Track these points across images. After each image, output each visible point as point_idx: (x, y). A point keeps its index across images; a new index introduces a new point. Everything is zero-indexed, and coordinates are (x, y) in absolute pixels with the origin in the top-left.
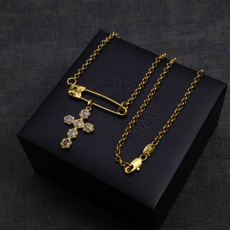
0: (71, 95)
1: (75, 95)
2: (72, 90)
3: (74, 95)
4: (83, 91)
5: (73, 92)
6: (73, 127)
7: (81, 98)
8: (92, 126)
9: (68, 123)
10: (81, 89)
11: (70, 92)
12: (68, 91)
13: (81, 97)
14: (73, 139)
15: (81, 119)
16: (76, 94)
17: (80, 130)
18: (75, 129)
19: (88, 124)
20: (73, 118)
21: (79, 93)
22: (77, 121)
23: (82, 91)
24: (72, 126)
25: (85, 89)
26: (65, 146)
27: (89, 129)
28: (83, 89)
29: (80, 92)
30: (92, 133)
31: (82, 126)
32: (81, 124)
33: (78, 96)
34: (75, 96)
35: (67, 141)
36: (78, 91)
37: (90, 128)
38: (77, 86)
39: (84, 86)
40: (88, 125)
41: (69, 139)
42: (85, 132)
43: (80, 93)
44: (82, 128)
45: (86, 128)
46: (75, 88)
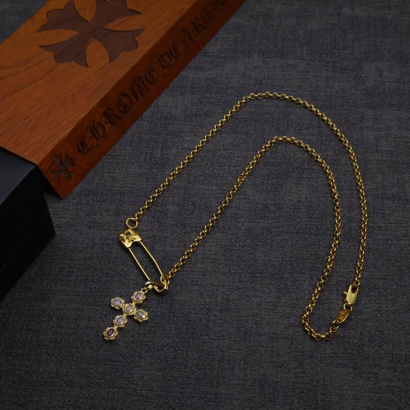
1: (124, 242)
6: (122, 313)
7: (129, 249)
8: (146, 313)
10: (135, 239)
13: (130, 247)
14: (119, 329)
17: (130, 317)
18: (125, 315)
19: (141, 310)
20: (123, 301)
21: (129, 242)
22: (127, 305)
23: (135, 241)
24: (120, 312)
25: (140, 241)
26: (109, 337)
27: (141, 317)
28: (138, 239)
29: (132, 241)
30: (146, 322)
31: (134, 313)
32: (133, 311)
33: (128, 244)
35: (112, 331)
36: (130, 238)
37: (144, 317)
38: (132, 232)
40: (142, 312)
41: (115, 328)
42: (137, 321)
43: (131, 243)
44: (133, 315)
45: (138, 315)
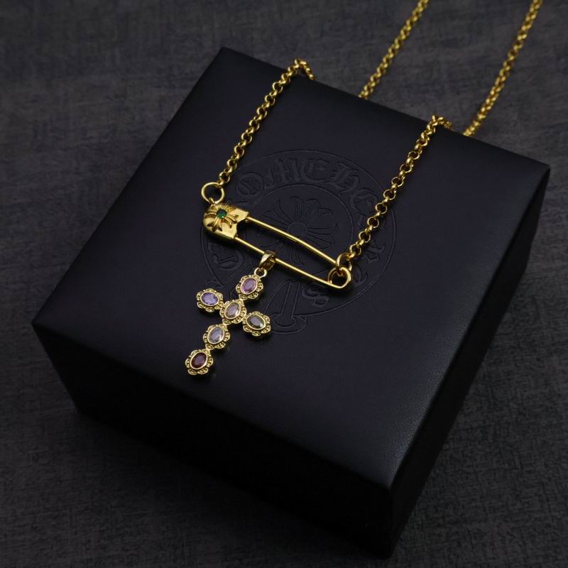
0: (210, 228)
1: (221, 230)
2: (213, 216)
3: (218, 231)
4: (243, 222)
5: (217, 221)
7: (237, 239)
8: (266, 319)
9: (207, 310)
10: (237, 216)
11: (208, 221)
12: (202, 218)
13: (235, 236)
14: (215, 353)
15: (241, 301)
16: (223, 229)
17: (235, 329)
18: (225, 325)
19: (257, 313)
20: (220, 296)
21: (231, 227)
22: (228, 304)
23: (239, 220)
25: (248, 216)
26: (197, 371)
27: (259, 327)
28: (242, 215)
29: (235, 222)
30: (265, 337)
31: (242, 320)
33: (229, 232)
34: (220, 232)
35: (200, 357)
36: (228, 220)
37: (263, 326)
38: (225, 208)
39: (244, 209)
40: (258, 318)
41: (207, 351)
42: (249, 335)
43: (235, 226)
44: (241, 324)
45: (251, 324)
46: (221, 213)
